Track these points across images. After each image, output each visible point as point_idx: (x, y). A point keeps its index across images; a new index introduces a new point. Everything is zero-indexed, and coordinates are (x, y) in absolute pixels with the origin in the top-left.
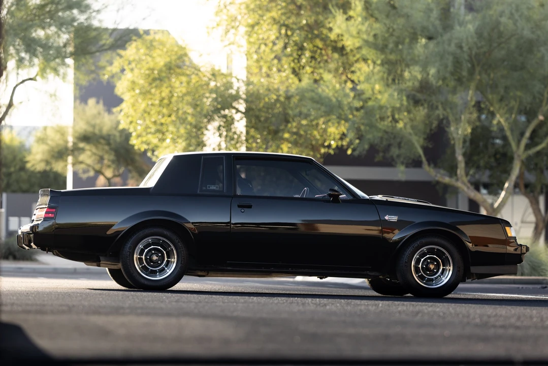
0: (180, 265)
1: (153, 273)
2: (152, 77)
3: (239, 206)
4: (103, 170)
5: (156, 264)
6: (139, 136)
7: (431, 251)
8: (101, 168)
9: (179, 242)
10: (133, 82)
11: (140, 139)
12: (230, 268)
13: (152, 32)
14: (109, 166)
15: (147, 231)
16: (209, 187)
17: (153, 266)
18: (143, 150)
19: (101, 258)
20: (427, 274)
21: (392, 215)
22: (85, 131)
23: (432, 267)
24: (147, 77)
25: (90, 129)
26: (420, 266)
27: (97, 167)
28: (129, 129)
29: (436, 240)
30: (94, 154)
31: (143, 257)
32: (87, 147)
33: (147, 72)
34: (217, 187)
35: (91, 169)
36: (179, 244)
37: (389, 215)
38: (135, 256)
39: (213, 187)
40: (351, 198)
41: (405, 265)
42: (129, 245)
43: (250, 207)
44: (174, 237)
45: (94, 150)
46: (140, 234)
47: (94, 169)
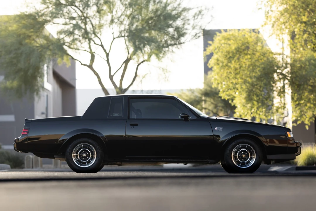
0: (98, 159)
1: (84, 164)
2: (228, 56)
3: (131, 125)
4: (218, 113)
5: (85, 158)
6: (224, 91)
7: (244, 147)
8: (217, 111)
9: (97, 146)
10: (218, 60)
11: (225, 93)
12: (129, 160)
13: (228, 30)
14: (221, 110)
15: (79, 140)
16: (114, 115)
17: (84, 160)
18: (226, 99)
19: (55, 156)
20: (241, 160)
21: (219, 127)
22: (206, 90)
23: (244, 156)
24: (225, 56)
25: (209, 89)
26: (237, 156)
27: (215, 111)
28: (218, 87)
29: (245, 140)
30: (212, 103)
31: (78, 155)
32: (208, 99)
33: (226, 54)
34: (118, 115)
35: (211, 112)
36: (97, 147)
37: (217, 127)
38: (73, 154)
39: (116, 115)
40: (196, 118)
41: (228, 155)
42: (69, 148)
43: (137, 125)
44: (95, 144)
45: (212, 101)
46: (76, 142)
47: (212, 112)
